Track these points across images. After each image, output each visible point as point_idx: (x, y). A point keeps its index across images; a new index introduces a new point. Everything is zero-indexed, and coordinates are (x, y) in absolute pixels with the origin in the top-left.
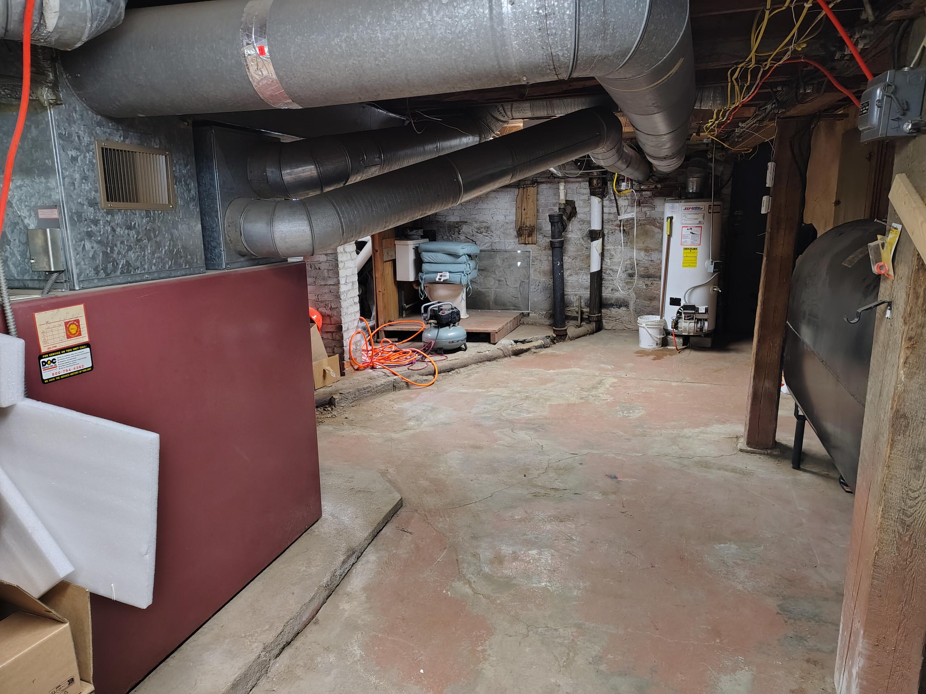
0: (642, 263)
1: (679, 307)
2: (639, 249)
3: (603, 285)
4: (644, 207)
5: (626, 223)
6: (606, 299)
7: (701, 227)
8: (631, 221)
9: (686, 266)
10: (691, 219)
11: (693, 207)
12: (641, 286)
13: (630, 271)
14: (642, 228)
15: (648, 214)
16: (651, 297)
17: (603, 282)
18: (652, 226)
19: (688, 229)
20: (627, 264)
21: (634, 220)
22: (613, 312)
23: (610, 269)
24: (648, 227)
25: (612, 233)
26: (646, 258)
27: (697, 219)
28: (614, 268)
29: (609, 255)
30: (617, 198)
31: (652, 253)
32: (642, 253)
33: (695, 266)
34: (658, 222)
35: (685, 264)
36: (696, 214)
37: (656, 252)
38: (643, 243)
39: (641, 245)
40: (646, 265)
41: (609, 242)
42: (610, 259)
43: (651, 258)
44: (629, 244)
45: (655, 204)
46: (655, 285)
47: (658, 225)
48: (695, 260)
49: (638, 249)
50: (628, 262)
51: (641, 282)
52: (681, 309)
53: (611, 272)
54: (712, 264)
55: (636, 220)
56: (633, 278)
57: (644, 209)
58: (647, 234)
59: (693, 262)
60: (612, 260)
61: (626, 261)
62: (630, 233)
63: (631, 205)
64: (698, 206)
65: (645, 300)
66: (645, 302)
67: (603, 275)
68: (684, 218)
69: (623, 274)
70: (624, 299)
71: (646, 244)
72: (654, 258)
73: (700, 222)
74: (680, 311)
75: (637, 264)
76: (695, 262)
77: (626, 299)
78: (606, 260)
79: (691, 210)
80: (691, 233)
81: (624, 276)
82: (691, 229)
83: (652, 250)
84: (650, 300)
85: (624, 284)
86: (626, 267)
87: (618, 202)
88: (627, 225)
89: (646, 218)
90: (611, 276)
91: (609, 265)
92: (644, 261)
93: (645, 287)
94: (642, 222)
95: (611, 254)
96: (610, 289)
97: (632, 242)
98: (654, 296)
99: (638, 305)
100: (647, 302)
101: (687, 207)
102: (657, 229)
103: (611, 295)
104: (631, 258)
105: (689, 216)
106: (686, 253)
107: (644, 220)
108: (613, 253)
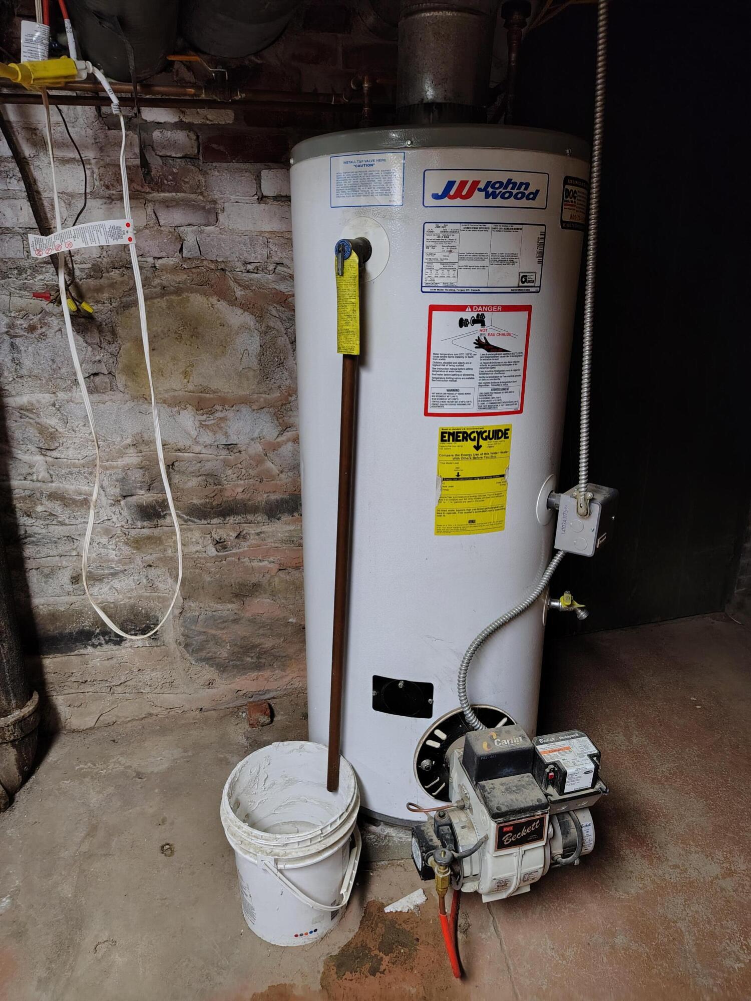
0: (190, 461)
1: (422, 725)
2: (174, 403)
3: (30, 564)
4: (168, 204)
5: (92, 282)
6: (54, 617)
7: (528, 308)
8: (115, 274)
9: (458, 530)
10: (481, 257)
11: (495, 177)
12: (199, 548)
13: (145, 497)
14: (170, 306)
15: (190, 240)
16: (242, 585)
17: (29, 551)
18: (214, 300)
19: (462, 323)
20: (126, 469)
21: (128, 266)
22: (97, 662)
23: (53, 496)
24: (198, 301)
25: (32, 329)
26: (207, 438)
27: (510, 260)
28: (71, 487)
29: (32, 432)
30: (27, 151)
31: (230, 414)
32: (188, 419)
33: (499, 525)
34: (235, 281)
35: (449, 520)
36: (508, 226)
37: (245, 410)
38: (186, 374)
39: (176, 384)
40: (209, 466)
41: (24, 372)
42: (43, 451)
43: (226, 434)
44: (121, 380)
45: (217, 195)
46: (253, 540)
47: (239, 292)
48: (499, 495)
49: (165, 402)
50: (132, 458)
51: (196, 535)
52: (439, 733)
53: (56, 507)
54: (588, 514)
55: (141, 268)
56: (161, 522)
57: (172, 218)
58: (195, 334)
59: (489, 503)
60: (55, 454)
61: (121, 454)
62: (119, 330)
63: (103, 192)
64: (518, 178)
65: (220, 599)
66: (219, 606)
67: (23, 520)
68: (439, 252)
69: (116, 509)
70: (132, 607)
71: (196, 380)
72: (238, 433)
73: (524, 279)
74: (430, 743)
75: (170, 467)
76: (497, 501)
77: (144, 604)
78: (26, 457)
79: (478, 197)
80: (480, 344)
81: (120, 517)
82: (480, 320)
83: (226, 402)
84: (237, 596)
85: (127, 551)
86: (123, 481)
87: (37, 174)
88: (99, 290)
89: (185, 260)
90: (62, 524)
91: (43, 474)
92: (197, 449)
93: (212, 551)
94: (167, 279)
95: (42, 430)
96: (64, 578)
97: (134, 370)
98: (254, 580)
99: (196, 620)
100: (230, 606)
101: (458, 177)
102: (240, 311)
103: (73, 598)
104: (142, 442)
105: (470, 242)
106: (456, 458)
107: (175, 269)
108: (52, 422)
